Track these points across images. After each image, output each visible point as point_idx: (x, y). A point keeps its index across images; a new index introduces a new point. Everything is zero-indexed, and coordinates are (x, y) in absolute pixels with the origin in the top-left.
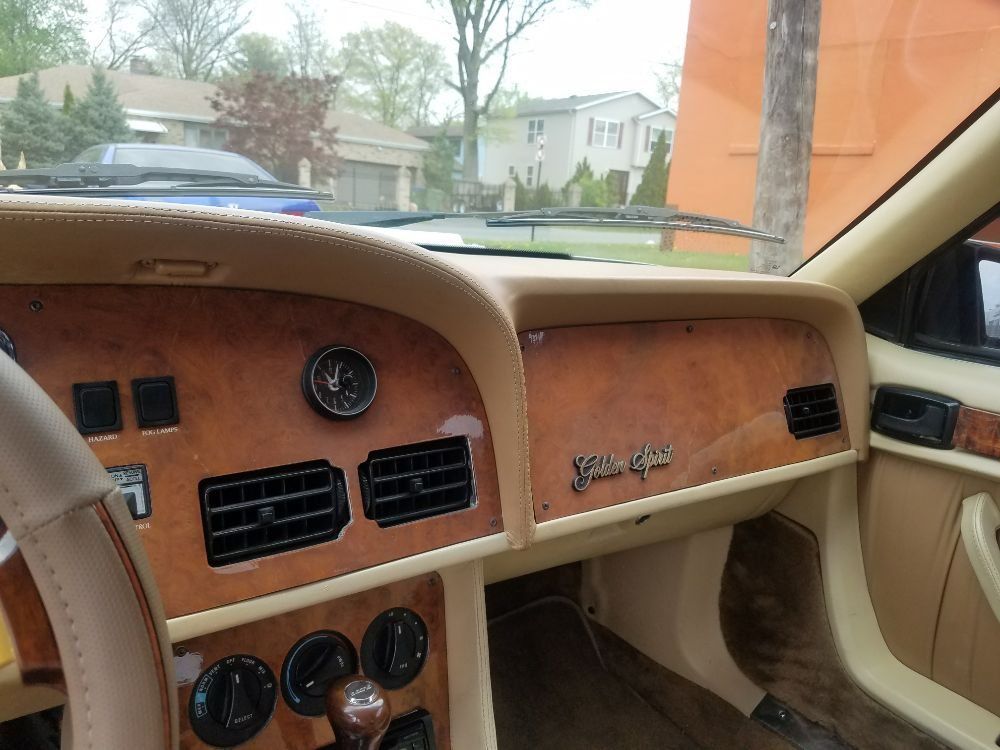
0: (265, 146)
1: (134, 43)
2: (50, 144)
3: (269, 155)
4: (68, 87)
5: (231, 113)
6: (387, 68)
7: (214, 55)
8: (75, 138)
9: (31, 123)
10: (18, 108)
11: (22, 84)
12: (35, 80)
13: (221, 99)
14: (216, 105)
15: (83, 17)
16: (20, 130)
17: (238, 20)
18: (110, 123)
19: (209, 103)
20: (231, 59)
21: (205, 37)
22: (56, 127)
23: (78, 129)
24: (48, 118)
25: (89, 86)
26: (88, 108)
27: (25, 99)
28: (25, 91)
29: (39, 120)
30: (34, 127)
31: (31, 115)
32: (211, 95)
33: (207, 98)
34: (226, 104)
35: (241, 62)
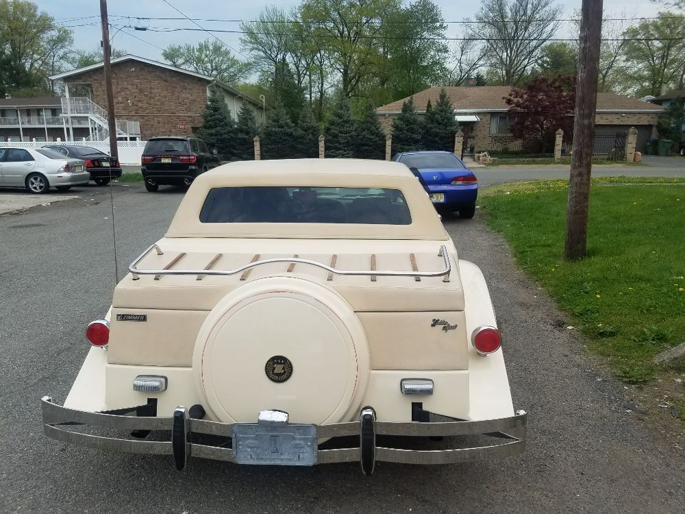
0: (537, 123)
1: (474, 65)
2: (414, 136)
3: (540, 128)
4: (429, 101)
5: (518, 105)
6: (659, 49)
7: (526, 62)
8: (427, 131)
9: (407, 125)
10: (401, 118)
11: (405, 105)
12: (411, 102)
13: (512, 98)
14: (509, 102)
15: (446, 55)
16: (401, 130)
17: (544, 36)
18: (446, 121)
19: (505, 100)
20: (539, 61)
21: (522, 50)
22: (418, 126)
23: (429, 126)
24: (415, 122)
25: (437, 101)
26: (435, 114)
27: (405, 113)
28: (406, 108)
29: (411, 123)
30: (407, 127)
31: (407, 121)
32: (506, 96)
33: (504, 98)
34: (515, 100)
35: (547, 62)
